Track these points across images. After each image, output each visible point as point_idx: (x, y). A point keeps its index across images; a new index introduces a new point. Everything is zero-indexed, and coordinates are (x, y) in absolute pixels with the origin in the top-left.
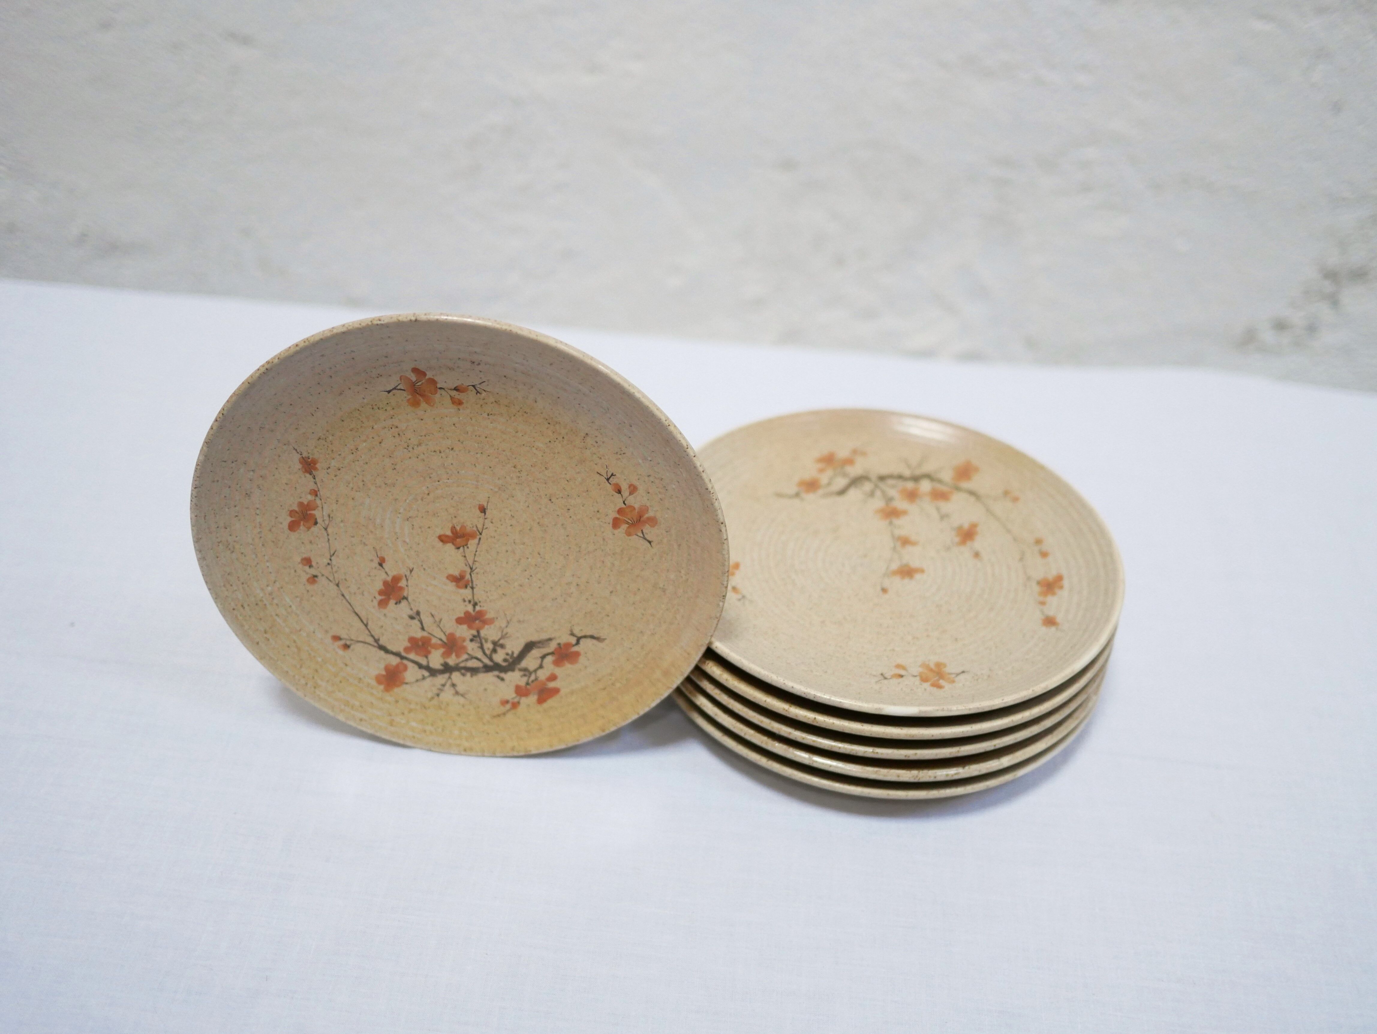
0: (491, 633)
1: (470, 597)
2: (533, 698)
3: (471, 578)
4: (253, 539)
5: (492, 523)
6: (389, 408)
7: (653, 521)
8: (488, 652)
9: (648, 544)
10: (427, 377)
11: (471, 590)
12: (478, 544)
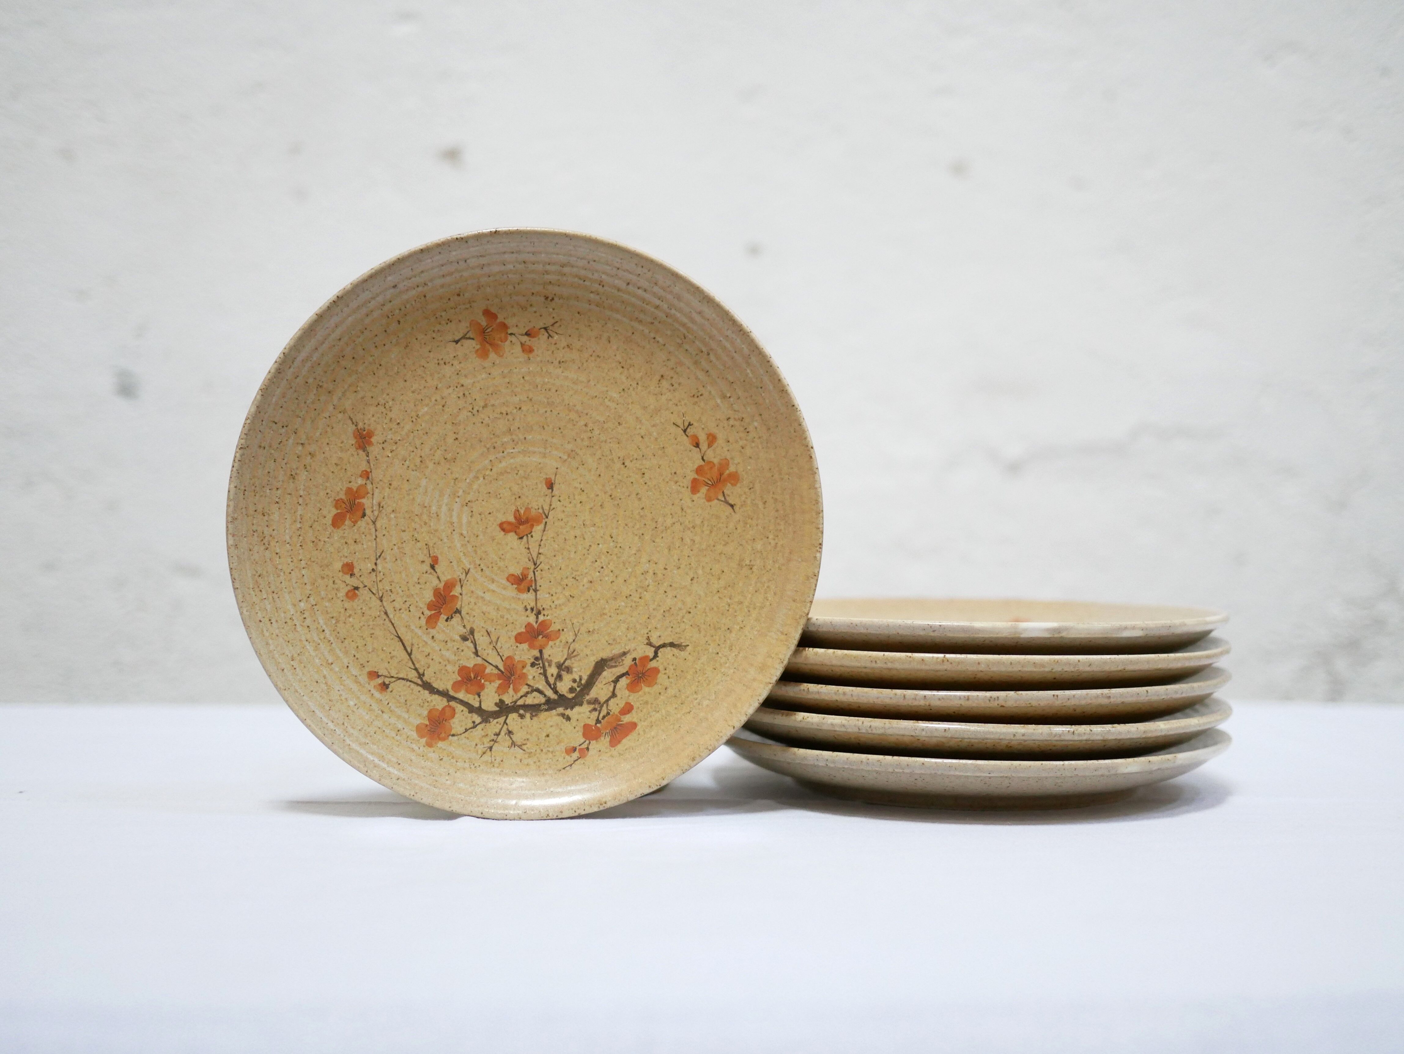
0: (554, 652)
1: (533, 604)
2: (605, 740)
3: (535, 578)
4: (291, 538)
5: (559, 501)
6: (455, 363)
7: (734, 478)
8: (552, 680)
9: (730, 508)
10: (498, 321)
11: (534, 593)
12: (544, 531)
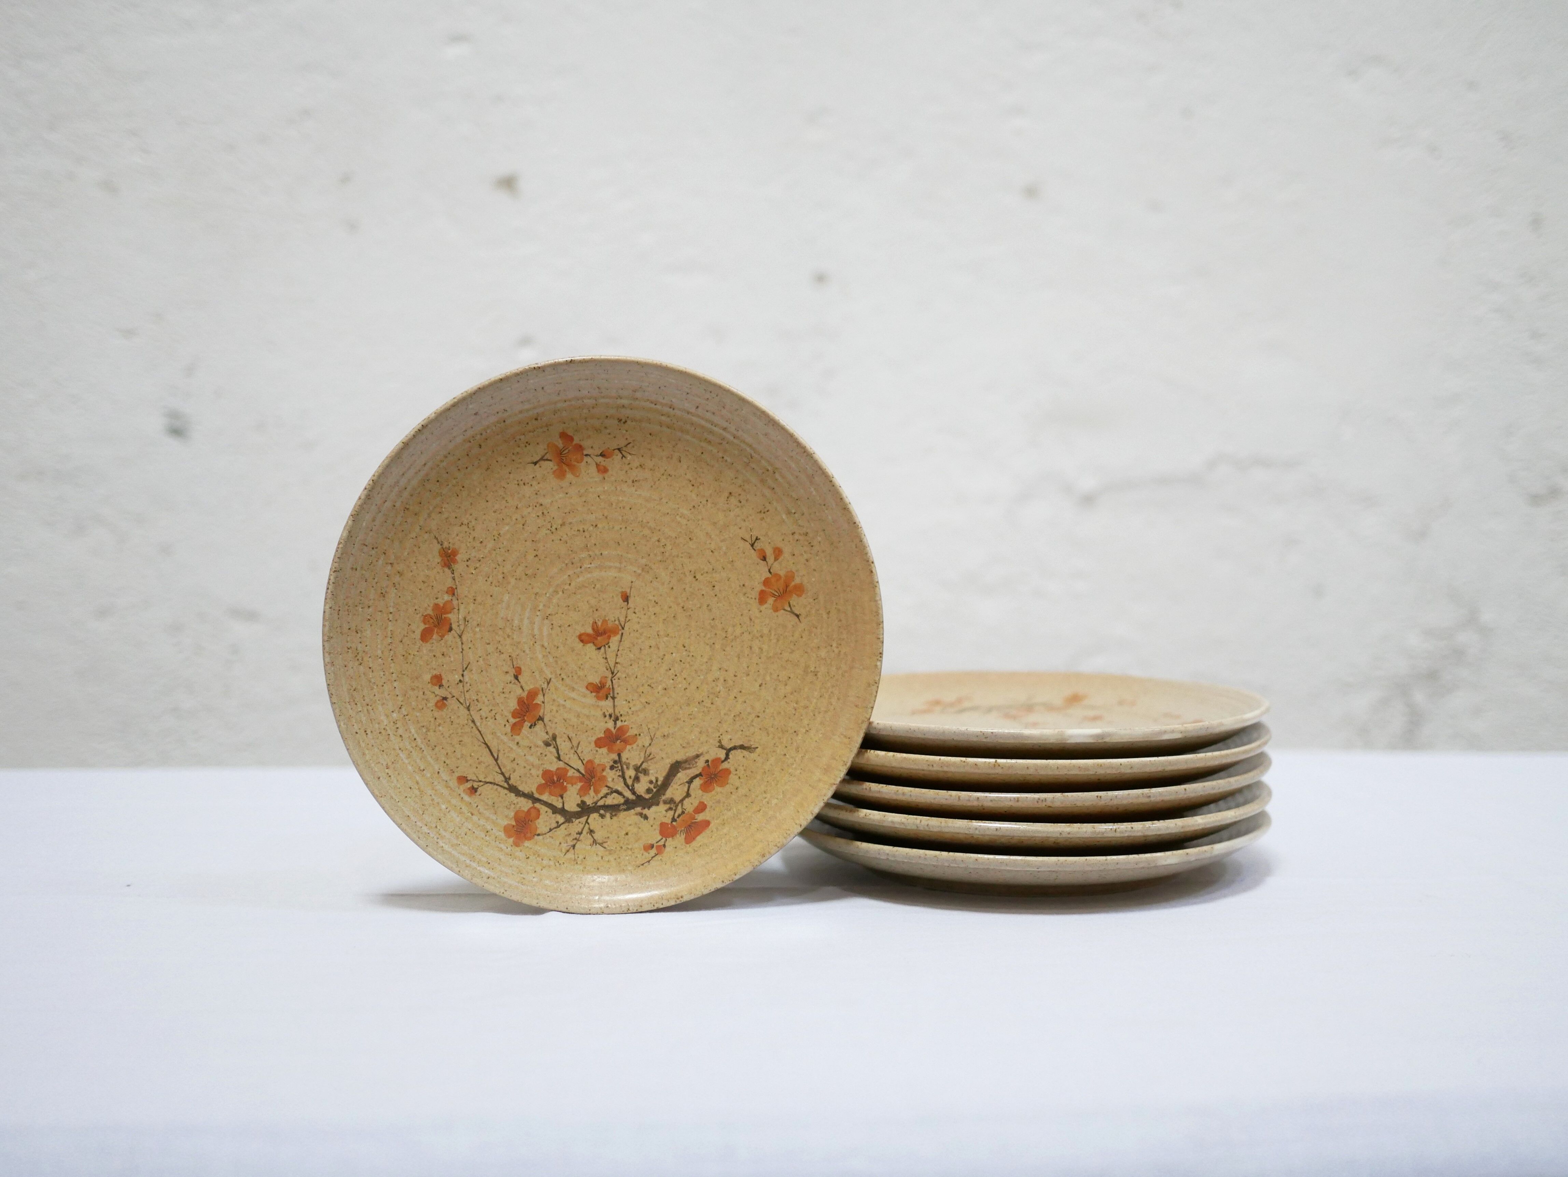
0: (632, 756)
1: (611, 711)
2: (680, 838)
3: (612, 685)
4: (382, 652)
5: (635, 613)
6: (534, 483)
7: (800, 590)
8: (630, 782)
9: (796, 618)
10: (574, 442)
11: (612, 700)
12: (621, 641)
